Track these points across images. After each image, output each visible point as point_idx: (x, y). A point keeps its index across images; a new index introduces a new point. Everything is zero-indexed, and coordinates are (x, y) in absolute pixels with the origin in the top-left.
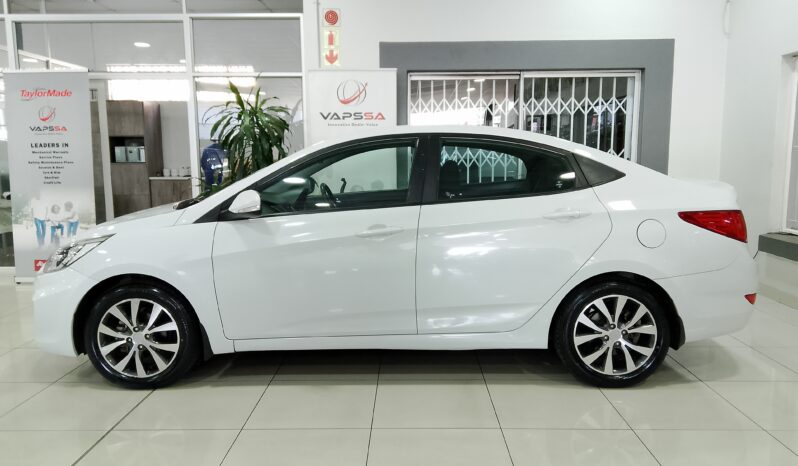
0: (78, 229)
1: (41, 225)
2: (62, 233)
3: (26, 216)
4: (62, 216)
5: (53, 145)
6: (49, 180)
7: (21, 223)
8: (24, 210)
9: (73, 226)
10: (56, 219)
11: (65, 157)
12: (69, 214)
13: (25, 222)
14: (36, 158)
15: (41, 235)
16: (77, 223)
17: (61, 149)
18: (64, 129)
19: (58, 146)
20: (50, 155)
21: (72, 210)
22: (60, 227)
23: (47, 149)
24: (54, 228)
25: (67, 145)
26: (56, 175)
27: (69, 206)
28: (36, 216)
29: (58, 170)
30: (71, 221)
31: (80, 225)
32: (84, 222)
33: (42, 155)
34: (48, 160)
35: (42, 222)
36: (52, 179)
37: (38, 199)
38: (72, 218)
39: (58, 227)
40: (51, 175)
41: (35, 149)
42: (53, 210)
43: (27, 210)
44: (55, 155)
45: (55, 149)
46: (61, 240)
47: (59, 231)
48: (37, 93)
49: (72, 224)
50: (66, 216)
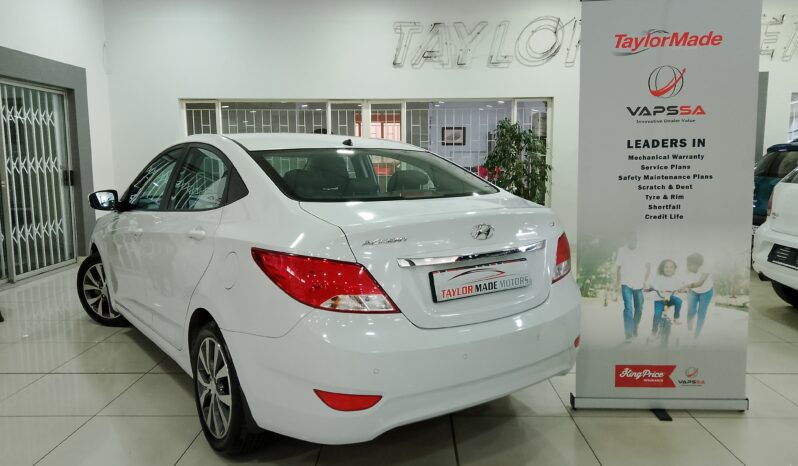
0: (711, 308)
1: (633, 299)
2: (677, 315)
3: (605, 281)
4: (679, 281)
5: (674, 143)
6: (657, 212)
7: (594, 295)
8: (601, 269)
9: (700, 300)
10: (666, 287)
11: (697, 167)
12: (693, 278)
13: (601, 293)
14: (634, 168)
15: (632, 317)
16: (708, 295)
17: (689, 150)
18: (700, 111)
19: (683, 143)
20: (662, 163)
21: (702, 270)
22: (673, 302)
23: (660, 151)
24: (660, 305)
25: (702, 143)
26: (675, 202)
27: (695, 262)
28: (623, 282)
29: (680, 192)
30: (697, 290)
31: (716, 298)
32: (723, 294)
33: (647, 163)
34: (659, 173)
35: (636, 294)
36: (666, 210)
37: (631, 248)
38: (699, 285)
39: (669, 303)
40: (661, 202)
41: (635, 152)
42: (662, 271)
43: (606, 269)
44: (678, 162)
45: (678, 151)
46: (674, 328)
47: (670, 312)
48: (652, 40)
49: (698, 297)
50: (690, 283)
